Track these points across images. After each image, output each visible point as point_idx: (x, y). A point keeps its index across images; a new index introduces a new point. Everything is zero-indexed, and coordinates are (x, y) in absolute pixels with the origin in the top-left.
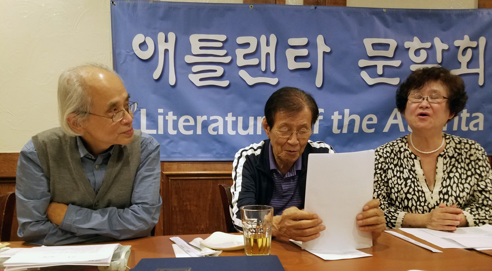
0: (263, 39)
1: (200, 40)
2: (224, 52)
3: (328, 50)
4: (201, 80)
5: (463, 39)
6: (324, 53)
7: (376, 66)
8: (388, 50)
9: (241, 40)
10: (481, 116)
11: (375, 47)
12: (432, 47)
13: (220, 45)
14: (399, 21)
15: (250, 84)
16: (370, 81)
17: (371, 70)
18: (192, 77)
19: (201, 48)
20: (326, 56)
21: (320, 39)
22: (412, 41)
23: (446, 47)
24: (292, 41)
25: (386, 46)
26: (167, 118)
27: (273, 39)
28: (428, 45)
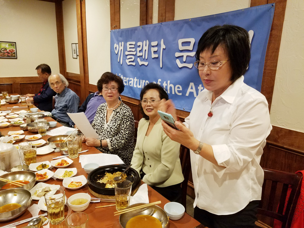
0: (144, 43)
1: (129, 45)
2: (134, 50)
3: (164, 47)
4: (129, 62)
6: (163, 49)
7: (183, 56)
11: (183, 44)
13: (134, 46)
15: (140, 64)
16: (180, 65)
17: (180, 58)
19: (130, 48)
20: (164, 51)
21: (162, 41)
25: (189, 43)
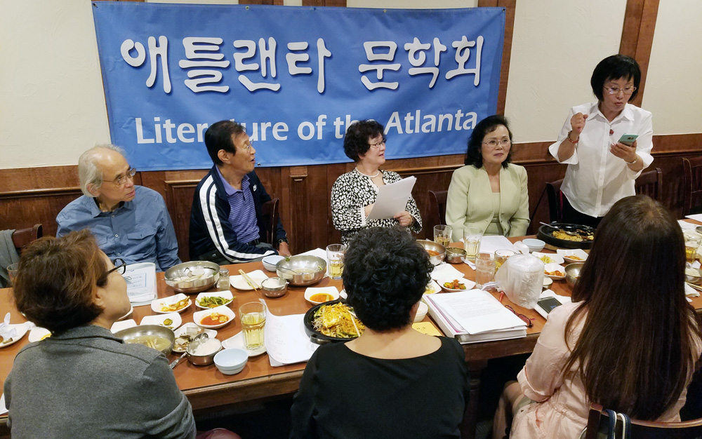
0: (262, 42)
1: (194, 44)
2: (220, 56)
3: (329, 54)
4: (198, 85)
5: (461, 40)
6: (325, 57)
7: (376, 70)
8: (388, 53)
9: (238, 44)
10: (474, 115)
11: (375, 51)
12: (432, 48)
13: (217, 48)
14: (399, 21)
15: (252, 89)
16: (371, 86)
17: (371, 74)
18: (188, 83)
19: (196, 52)
20: (327, 60)
21: (320, 43)
22: (412, 42)
23: (444, 48)
24: (292, 46)
25: (386, 49)
26: (164, 126)
27: (272, 42)
28: (427, 46)
